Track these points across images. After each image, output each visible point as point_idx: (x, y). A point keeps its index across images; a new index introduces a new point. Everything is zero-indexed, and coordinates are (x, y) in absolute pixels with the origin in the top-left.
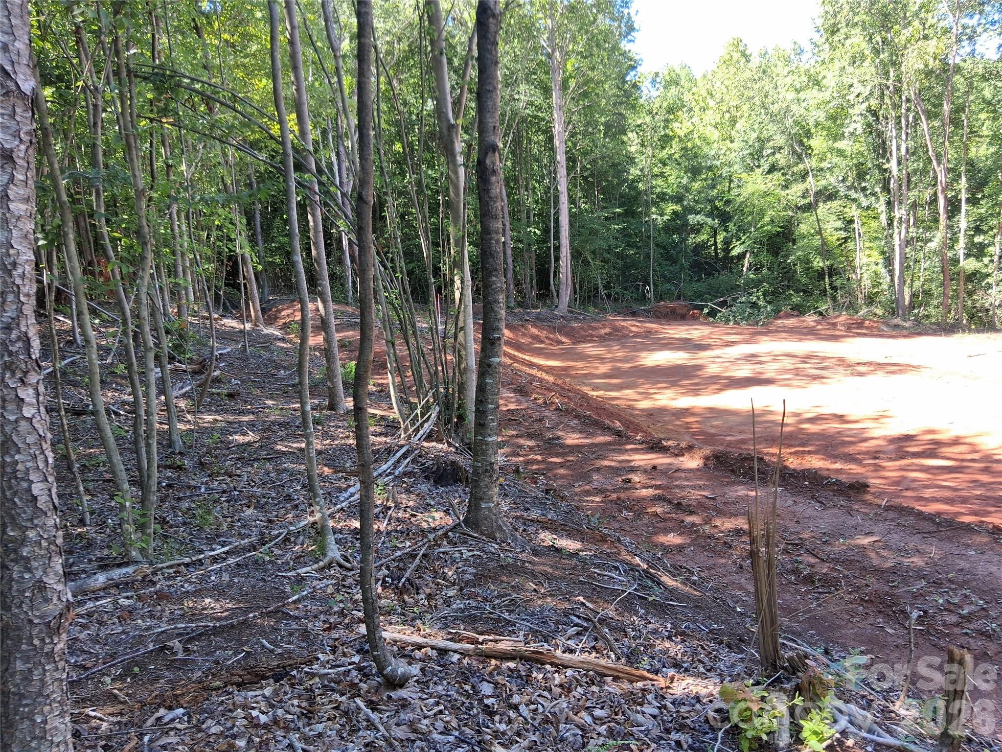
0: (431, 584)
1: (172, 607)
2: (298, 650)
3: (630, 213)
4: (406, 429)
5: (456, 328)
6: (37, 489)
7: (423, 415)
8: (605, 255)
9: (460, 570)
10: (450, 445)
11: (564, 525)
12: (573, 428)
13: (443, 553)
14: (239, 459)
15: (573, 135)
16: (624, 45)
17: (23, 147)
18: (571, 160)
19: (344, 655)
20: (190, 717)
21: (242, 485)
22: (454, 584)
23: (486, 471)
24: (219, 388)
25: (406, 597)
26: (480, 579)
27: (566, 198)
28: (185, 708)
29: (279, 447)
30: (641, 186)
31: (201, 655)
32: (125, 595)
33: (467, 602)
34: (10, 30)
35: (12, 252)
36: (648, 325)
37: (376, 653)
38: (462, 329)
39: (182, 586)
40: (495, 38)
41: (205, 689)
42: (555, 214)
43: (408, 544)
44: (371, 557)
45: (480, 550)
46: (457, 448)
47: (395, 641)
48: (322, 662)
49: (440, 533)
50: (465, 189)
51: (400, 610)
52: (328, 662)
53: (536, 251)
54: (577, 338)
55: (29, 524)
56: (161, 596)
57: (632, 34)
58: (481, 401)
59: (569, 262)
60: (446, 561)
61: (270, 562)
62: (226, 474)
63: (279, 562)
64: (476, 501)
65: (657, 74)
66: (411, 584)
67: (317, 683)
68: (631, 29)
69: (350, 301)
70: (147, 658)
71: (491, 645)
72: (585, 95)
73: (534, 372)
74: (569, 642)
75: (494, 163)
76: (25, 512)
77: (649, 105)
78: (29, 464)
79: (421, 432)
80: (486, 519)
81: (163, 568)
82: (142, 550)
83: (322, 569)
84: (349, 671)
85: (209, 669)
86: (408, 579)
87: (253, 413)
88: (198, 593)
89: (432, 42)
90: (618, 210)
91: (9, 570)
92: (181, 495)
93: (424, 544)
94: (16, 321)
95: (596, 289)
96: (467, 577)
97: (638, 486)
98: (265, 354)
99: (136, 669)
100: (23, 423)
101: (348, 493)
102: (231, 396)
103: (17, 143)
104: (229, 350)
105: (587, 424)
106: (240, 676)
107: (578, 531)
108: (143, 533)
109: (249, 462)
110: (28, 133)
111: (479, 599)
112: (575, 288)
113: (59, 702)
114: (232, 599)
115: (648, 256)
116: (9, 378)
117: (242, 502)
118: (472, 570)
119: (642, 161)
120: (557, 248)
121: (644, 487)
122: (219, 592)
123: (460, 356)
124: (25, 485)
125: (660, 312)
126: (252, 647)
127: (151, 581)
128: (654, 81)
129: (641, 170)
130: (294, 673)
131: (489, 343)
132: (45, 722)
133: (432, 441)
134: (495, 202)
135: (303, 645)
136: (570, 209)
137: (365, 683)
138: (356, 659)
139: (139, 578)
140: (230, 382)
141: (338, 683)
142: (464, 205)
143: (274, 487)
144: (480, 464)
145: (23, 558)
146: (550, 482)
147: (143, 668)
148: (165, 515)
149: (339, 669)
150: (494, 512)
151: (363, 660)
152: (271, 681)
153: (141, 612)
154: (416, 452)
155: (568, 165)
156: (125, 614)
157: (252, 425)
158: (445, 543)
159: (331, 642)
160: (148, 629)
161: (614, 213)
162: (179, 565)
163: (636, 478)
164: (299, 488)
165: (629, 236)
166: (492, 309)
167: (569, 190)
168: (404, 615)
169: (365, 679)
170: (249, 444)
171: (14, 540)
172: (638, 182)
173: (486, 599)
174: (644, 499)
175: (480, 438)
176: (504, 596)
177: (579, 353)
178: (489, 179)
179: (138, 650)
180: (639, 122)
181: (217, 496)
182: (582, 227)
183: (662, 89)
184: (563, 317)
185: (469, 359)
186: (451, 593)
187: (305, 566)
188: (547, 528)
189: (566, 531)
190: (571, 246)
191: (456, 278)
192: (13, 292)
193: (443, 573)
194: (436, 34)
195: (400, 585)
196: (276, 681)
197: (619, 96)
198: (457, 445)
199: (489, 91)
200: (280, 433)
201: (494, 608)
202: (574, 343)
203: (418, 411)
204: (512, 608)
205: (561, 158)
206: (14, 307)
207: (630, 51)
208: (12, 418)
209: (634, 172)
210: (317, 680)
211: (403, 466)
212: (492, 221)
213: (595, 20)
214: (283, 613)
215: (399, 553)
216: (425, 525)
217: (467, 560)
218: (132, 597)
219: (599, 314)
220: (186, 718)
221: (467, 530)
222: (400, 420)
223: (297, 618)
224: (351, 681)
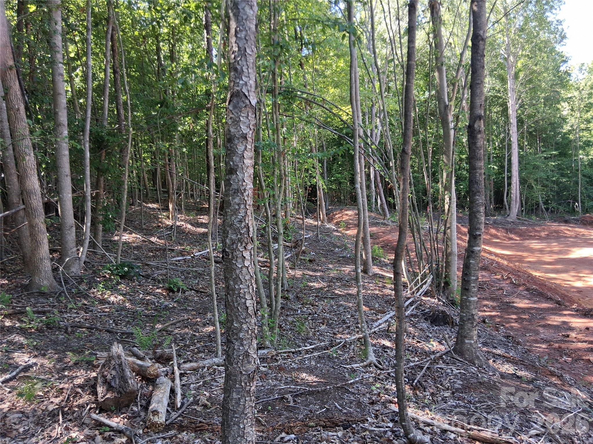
0: (433, 387)
1: (286, 375)
2: (355, 413)
3: (563, 155)
4: (411, 289)
5: (445, 227)
6: (249, 303)
7: (422, 280)
8: (544, 182)
9: (452, 381)
10: (439, 300)
11: (523, 361)
12: (524, 296)
13: (440, 368)
14: (316, 296)
15: (522, 106)
16: (559, 48)
17: (251, 132)
18: (520, 122)
19: (383, 421)
20: (298, 440)
21: (319, 311)
22: (448, 389)
23: (469, 319)
24: (304, 256)
25: (418, 392)
26: (466, 388)
27: (517, 145)
28: (295, 435)
29: (337, 292)
30: (571, 137)
31: (302, 406)
32: (263, 365)
33: (458, 402)
34: (248, 75)
35: (244, 184)
36: (577, 229)
37: (404, 424)
38: (449, 228)
39: (291, 364)
40: (483, 52)
41: (306, 426)
42: (508, 156)
43: (417, 359)
44: (402, 364)
45: (464, 370)
46: (444, 303)
47: (414, 419)
48: (370, 423)
49: (438, 355)
50: (454, 142)
51: (414, 400)
52: (373, 423)
53: (494, 179)
54: (523, 235)
55: (244, 321)
56: (281, 369)
57: (564, 41)
58: (466, 274)
59: (518, 186)
60: (442, 374)
61: (336, 358)
62: (310, 304)
63: (342, 358)
64: (461, 337)
65: (583, 65)
66: (421, 384)
67: (368, 435)
68: (563, 37)
69: (373, 210)
70: (275, 402)
71: (476, 432)
72: (530, 81)
73: (493, 257)
74: (531, 439)
75: (480, 127)
76: (242, 315)
77: (577, 84)
78: (246, 290)
79: (421, 291)
80: (468, 350)
81: (281, 353)
82: (271, 342)
83: (365, 367)
84: (387, 431)
85: (307, 415)
86: (419, 381)
87: (322, 272)
88: (299, 370)
89: (437, 58)
90: (554, 152)
91: (233, 344)
92: (288, 313)
93: (428, 361)
94: (244, 217)
95: (538, 204)
96: (457, 386)
97: (575, 340)
98: (328, 239)
99: (270, 408)
100: (244, 269)
101: (378, 323)
102: (310, 261)
103: (248, 130)
104: (309, 236)
105: (534, 294)
106: (324, 422)
107: (533, 366)
108: (272, 332)
109: (321, 299)
110: (253, 125)
111: (466, 401)
112: (522, 204)
113: (251, 419)
114: (317, 376)
115: (577, 183)
116: (240, 246)
117: (320, 321)
118: (459, 382)
119: (572, 121)
120: (509, 178)
121: (579, 341)
122: (311, 371)
123: (447, 244)
124: (243, 300)
125: (586, 221)
126: (329, 406)
127: (275, 359)
128: (581, 69)
129: (572, 126)
130: (354, 426)
131: (474, 237)
132: (244, 428)
133: (428, 297)
134: (480, 150)
135: (358, 410)
136: (519, 152)
137: (396, 440)
138: (391, 425)
139: (270, 356)
140: (310, 253)
141: (380, 437)
142: (453, 152)
143: (336, 315)
144: (465, 315)
145: (240, 338)
146: (508, 331)
147: (273, 408)
148: (281, 323)
149: (381, 429)
150: (474, 346)
151: (395, 426)
152: (342, 428)
153: (271, 376)
154: (418, 303)
155: (518, 125)
156: (263, 376)
157: (322, 278)
158: (441, 362)
159: (374, 412)
160: (275, 386)
161: (551, 155)
162: (289, 352)
163: (573, 335)
164: (349, 316)
165: (563, 169)
166: (476, 217)
167: (518, 141)
168: (417, 403)
169: (396, 438)
170: (321, 289)
171: (236, 328)
172: (569, 135)
173: (470, 402)
174: (579, 349)
175: (465, 297)
176: (482, 402)
177: (525, 247)
178: (476, 136)
179: (270, 397)
180: (569, 96)
181: (306, 316)
182: (528, 164)
183: (586, 74)
184: (513, 222)
185: (453, 247)
186: (447, 394)
187: (356, 363)
188: (510, 362)
189: (524, 365)
190: (519, 176)
191: (446, 197)
192: (244, 204)
193: (441, 381)
194: (439, 54)
195: (414, 384)
196: (344, 429)
197: (554, 80)
198: (444, 301)
199: (478, 84)
200: (337, 284)
201: (476, 408)
202: (521, 240)
203: (419, 278)
204: (489, 411)
205: (513, 121)
206: (244, 211)
207: (562, 52)
208: (240, 266)
209: (566, 128)
210: (368, 433)
211: (410, 310)
212: (478, 162)
213: (538, 34)
214: (346, 389)
215: (412, 364)
216: (427, 349)
217: (456, 375)
218: (266, 367)
219: (540, 221)
220: (296, 441)
221: (456, 356)
222: (408, 282)
223: (353, 393)
224: (388, 438)
